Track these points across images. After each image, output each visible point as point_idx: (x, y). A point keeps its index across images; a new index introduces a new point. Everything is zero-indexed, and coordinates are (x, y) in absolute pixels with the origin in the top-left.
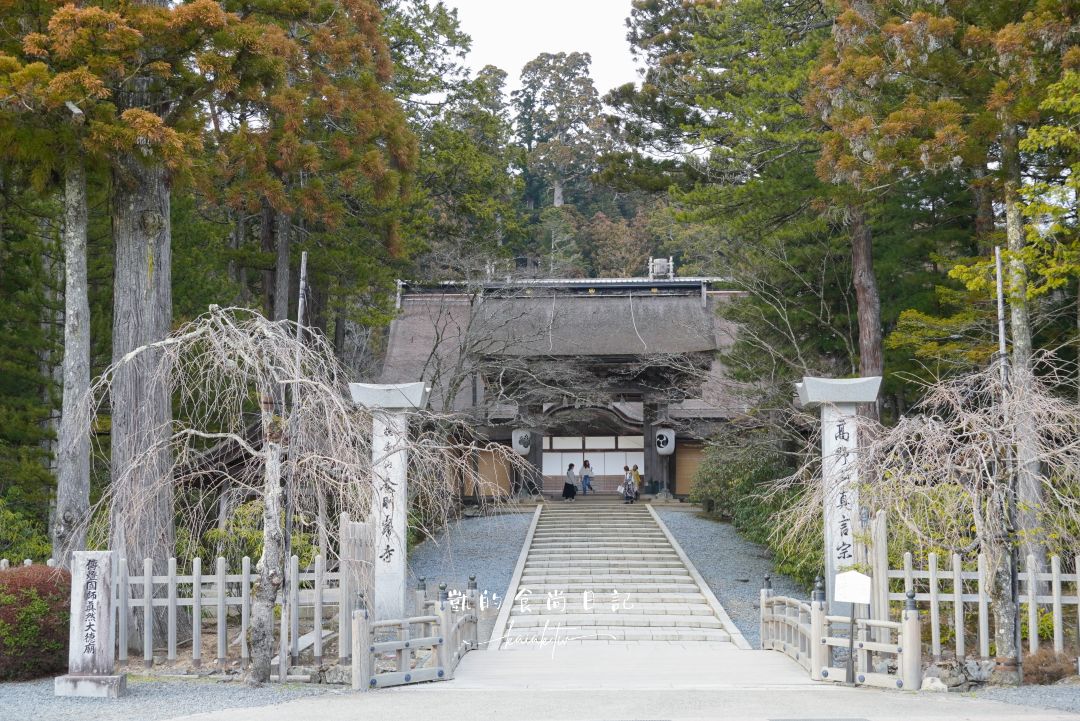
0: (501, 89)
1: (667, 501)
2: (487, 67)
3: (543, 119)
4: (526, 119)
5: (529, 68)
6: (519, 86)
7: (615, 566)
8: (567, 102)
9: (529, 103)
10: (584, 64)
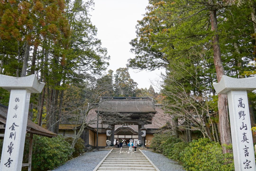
0: (112, 74)
1: (144, 148)
2: (110, 70)
3: (120, 80)
4: (117, 80)
5: (118, 70)
6: (116, 74)
7: (130, 166)
8: (124, 77)
9: (117, 77)
10: (127, 70)
